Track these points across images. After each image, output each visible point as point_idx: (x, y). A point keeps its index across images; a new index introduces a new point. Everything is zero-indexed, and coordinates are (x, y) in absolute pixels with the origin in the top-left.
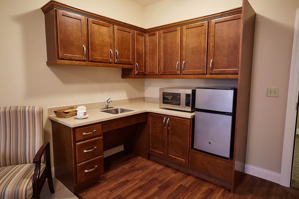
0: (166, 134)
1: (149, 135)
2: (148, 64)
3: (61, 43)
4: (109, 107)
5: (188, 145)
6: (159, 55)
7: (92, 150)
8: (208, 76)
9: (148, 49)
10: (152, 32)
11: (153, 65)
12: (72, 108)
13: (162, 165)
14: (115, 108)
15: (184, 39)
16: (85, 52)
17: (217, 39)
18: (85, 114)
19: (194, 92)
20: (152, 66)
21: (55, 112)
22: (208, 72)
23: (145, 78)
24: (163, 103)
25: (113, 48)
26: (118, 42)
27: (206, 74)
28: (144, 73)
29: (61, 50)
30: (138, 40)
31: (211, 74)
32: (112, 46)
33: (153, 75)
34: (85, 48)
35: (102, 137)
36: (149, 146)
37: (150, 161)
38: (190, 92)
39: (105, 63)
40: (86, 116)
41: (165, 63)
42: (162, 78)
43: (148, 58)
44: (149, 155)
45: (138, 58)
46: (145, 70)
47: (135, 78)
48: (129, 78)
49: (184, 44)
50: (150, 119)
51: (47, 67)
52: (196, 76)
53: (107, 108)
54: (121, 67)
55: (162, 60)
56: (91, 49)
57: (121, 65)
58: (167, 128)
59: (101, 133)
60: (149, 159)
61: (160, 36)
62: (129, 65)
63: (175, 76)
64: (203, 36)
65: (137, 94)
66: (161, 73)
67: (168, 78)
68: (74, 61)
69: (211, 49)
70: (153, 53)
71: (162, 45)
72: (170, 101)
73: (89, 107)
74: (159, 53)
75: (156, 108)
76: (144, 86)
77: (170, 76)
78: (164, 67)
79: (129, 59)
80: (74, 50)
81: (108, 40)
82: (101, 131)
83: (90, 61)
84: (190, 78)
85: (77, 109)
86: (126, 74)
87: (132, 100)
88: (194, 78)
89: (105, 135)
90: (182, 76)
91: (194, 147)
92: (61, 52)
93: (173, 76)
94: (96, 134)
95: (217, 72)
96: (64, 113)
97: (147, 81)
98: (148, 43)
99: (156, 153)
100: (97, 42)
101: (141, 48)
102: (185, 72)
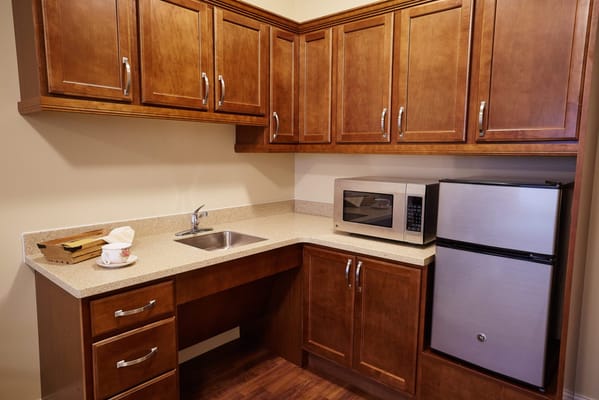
0: (352, 304)
1: (305, 304)
2: (304, 115)
3: (52, 47)
4: (199, 227)
5: (415, 339)
6: (335, 92)
7: (144, 358)
8: (470, 148)
9: (304, 76)
10: (314, 30)
11: (317, 118)
12: (97, 232)
13: (342, 386)
14: (217, 230)
15: (404, 46)
16: (129, 78)
17: (500, 45)
18: (126, 252)
19: (433, 191)
20: (313, 120)
21: (41, 246)
22: (470, 136)
23: (297, 151)
24: (345, 219)
25: (211, 71)
26: (224, 54)
27: (465, 142)
28: (295, 140)
29: (53, 67)
30: (278, 52)
31: (478, 142)
32: (207, 64)
33: (315, 145)
34: (128, 66)
35: (173, 319)
36: (306, 332)
37: (306, 372)
38: (419, 191)
39: (189, 110)
40: (130, 260)
41: (348, 112)
42: (340, 152)
43: (303, 100)
44: (305, 355)
45: (278, 100)
46: (297, 132)
47: (270, 151)
48: (255, 150)
49: (404, 61)
50: (309, 263)
51: (21, 117)
52: (436, 147)
53: (196, 229)
54: (231, 123)
55: (342, 103)
56: (148, 68)
57: (231, 117)
58: (356, 289)
59: (171, 308)
60: (304, 365)
61: (336, 41)
62: (255, 118)
63: (377, 147)
64: (459, 36)
65: (276, 194)
66: (339, 139)
67: (356, 152)
68: (95, 103)
69: (481, 73)
70: (318, 86)
71: (342, 63)
72: (358, 211)
73: (144, 230)
74: (335, 84)
75: (325, 233)
76: (293, 171)
77: (363, 147)
78: (347, 124)
79: (254, 100)
80: (96, 69)
81: (195, 46)
82: (170, 299)
83: (145, 104)
84: (420, 154)
85: (105, 238)
86: (247, 140)
87: (261, 209)
88: (431, 154)
89: (182, 311)
90: (396, 146)
91: (434, 345)
92: (54, 75)
93: (371, 147)
94: (156, 312)
95: (500, 137)
96: (66, 249)
97: (301, 160)
98: (304, 60)
99: (324, 352)
100: (163, 51)
101: (285, 74)
102: (407, 135)
